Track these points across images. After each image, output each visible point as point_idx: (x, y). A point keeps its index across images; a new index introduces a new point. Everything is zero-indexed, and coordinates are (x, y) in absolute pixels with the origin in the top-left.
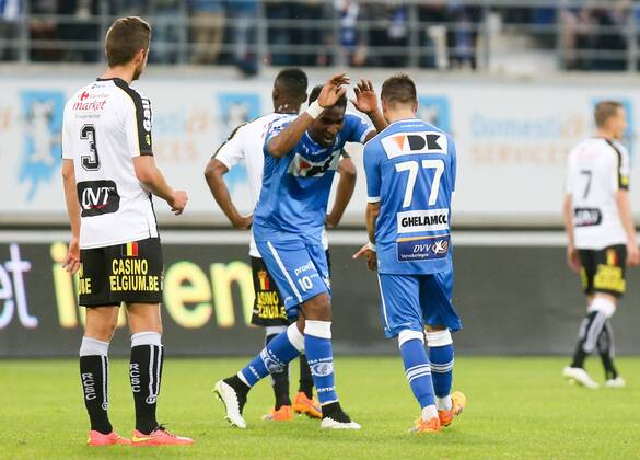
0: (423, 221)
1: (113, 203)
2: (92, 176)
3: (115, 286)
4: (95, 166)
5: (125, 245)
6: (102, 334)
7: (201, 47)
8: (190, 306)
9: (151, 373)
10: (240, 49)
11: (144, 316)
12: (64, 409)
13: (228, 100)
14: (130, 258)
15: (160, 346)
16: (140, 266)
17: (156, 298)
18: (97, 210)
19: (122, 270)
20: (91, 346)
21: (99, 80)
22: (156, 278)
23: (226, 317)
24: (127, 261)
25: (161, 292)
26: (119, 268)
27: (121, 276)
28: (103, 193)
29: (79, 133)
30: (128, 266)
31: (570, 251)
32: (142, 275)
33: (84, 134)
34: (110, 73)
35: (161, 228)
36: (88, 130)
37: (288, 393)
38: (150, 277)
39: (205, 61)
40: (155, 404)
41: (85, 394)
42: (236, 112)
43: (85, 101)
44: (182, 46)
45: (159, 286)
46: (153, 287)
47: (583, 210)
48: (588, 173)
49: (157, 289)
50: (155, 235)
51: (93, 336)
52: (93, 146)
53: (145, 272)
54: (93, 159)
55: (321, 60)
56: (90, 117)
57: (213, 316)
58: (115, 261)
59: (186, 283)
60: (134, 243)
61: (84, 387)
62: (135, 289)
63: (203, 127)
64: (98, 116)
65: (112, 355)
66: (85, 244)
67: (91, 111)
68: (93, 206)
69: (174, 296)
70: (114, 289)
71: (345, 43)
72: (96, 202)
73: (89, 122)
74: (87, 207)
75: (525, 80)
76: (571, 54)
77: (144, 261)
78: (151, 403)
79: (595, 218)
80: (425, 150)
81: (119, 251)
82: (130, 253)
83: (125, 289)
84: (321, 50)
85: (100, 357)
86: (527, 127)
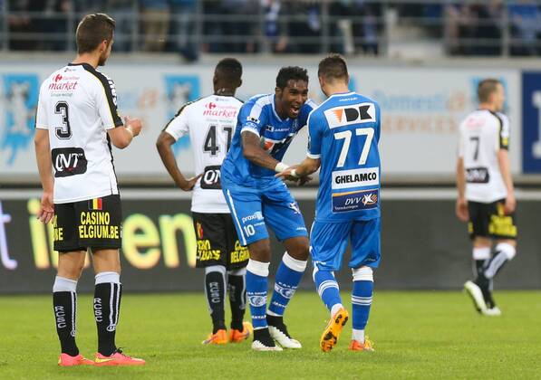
0: (353, 179)
1: (82, 167)
2: (64, 144)
3: (83, 234)
4: (67, 135)
5: (91, 201)
6: (72, 274)
7: (150, 37)
8: (142, 250)
9: (111, 306)
10: (182, 39)
11: (106, 259)
12: (38, 335)
13: (173, 81)
14: (96, 211)
15: (119, 284)
16: (104, 218)
17: (116, 244)
18: (68, 172)
19: (88, 221)
20: (63, 284)
21: (70, 65)
22: (116, 228)
23: (172, 259)
24: (93, 213)
25: (120, 239)
26: (87, 219)
27: (88, 226)
28: (73, 158)
29: (54, 108)
30: (94, 218)
31: (459, 203)
32: (105, 225)
33: (58, 109)
34: (79, 59)
35: (121, 186)
36: (62, 106)
37: (224, 321)
38: (112, 227)
39: (153, 49)
40: (114, 332)
41: (57, 323)
42: (180, 91)
43: (59, 82)
44: (135, 36)
45: (119, 234)
46: (114, 236)
47: (473, 169)
48: (476, 139)
49: (117, 237)
50: (116, 192)
51: (65, 276)
52: (66, 120)
53: (107, 223)
54: (65, 130)
55: (250, 48)
56: (63, 95)
57: (162, 259)
58: (83, 214)
59: (139, 231)
60: (99, 199)
61: (57, 318)
62: (99, 237)
63: (153, 103)
64: (70, 95)
65: (80, 291)
66: (58, 200)
67: (64, 91)
68: (65, 168)
69: (129, 242)
70: (82, 236)
71: (269, 34)
72: (67, 165)
73: (62, 99)
74: (60, 169)
75: (417, 64)
76: (455, 42)
77: (107, 214)
78: (111, 330)
79: (483, 177)
80: (359, 120)
81: (86, 206)
82: (95, 207)
83: (91, 237)
84: (249, 40)
85: (70, 293)
86: (419, 101)
